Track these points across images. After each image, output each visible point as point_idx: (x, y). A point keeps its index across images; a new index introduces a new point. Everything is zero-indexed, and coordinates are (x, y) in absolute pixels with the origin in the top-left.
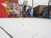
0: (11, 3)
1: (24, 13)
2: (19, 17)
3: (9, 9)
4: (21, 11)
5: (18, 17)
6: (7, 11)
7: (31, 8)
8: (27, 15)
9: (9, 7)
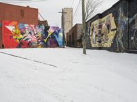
0: (21, 24)
1: (45, 40)
2: (36, 47)
3: (18, 35)
4: (40, 36)
5: (34, 47)
6: (14, 37)
7: (59, 31)
8: (51, 42)
9: (18, 31)
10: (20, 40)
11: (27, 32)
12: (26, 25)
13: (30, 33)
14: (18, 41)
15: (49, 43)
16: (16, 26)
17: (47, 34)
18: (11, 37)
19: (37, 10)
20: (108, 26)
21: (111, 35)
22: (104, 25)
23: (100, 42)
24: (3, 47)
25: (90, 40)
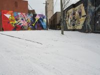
0: (15, 13)
1: (34, 25)
2: (27, 29)
4: (30, 21)
5: (25, 30)
6: (11, 23)
8: (38, 26)
10: (15, 24)
11: (20, 18)
12: (19, 14)
13: (22, 19)
14: (14, 25)
15: (36, 27)
16: (11, 14)
17: (35, 20)
18: (9, 22)
19: (27, 2)
20: (80, 13)
21: (82, 20)
22: (77, 13)
23: (74, 25)
24: (3, 30)
25: (66, 24)
